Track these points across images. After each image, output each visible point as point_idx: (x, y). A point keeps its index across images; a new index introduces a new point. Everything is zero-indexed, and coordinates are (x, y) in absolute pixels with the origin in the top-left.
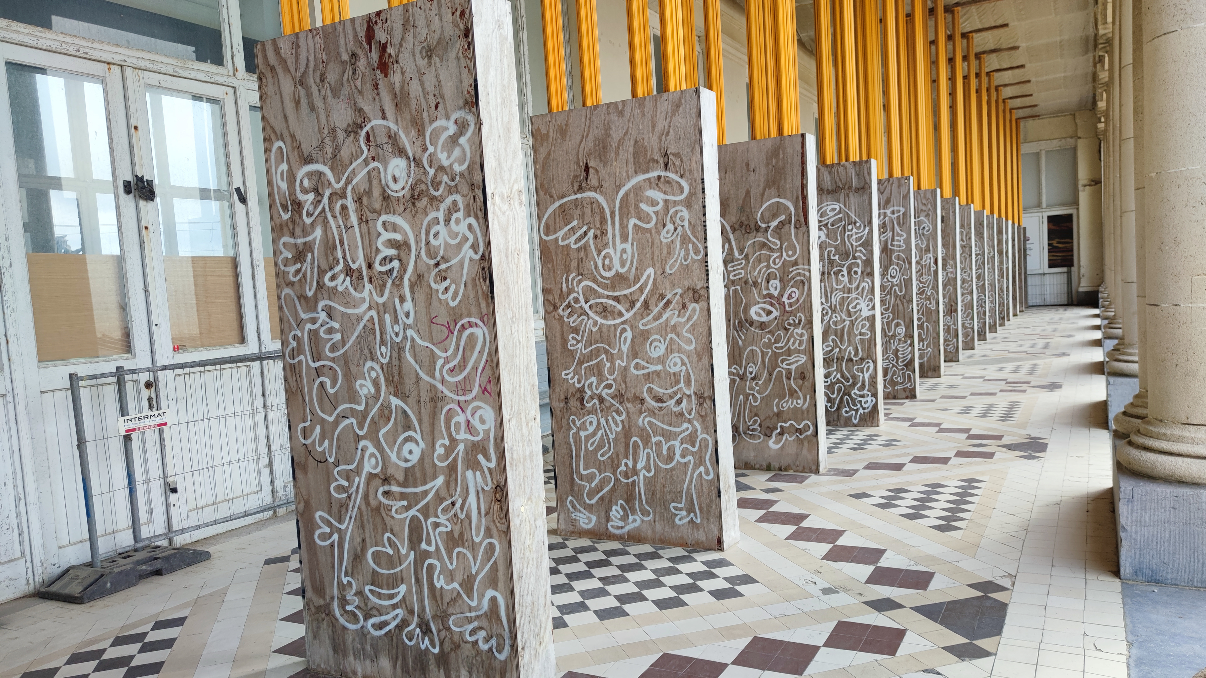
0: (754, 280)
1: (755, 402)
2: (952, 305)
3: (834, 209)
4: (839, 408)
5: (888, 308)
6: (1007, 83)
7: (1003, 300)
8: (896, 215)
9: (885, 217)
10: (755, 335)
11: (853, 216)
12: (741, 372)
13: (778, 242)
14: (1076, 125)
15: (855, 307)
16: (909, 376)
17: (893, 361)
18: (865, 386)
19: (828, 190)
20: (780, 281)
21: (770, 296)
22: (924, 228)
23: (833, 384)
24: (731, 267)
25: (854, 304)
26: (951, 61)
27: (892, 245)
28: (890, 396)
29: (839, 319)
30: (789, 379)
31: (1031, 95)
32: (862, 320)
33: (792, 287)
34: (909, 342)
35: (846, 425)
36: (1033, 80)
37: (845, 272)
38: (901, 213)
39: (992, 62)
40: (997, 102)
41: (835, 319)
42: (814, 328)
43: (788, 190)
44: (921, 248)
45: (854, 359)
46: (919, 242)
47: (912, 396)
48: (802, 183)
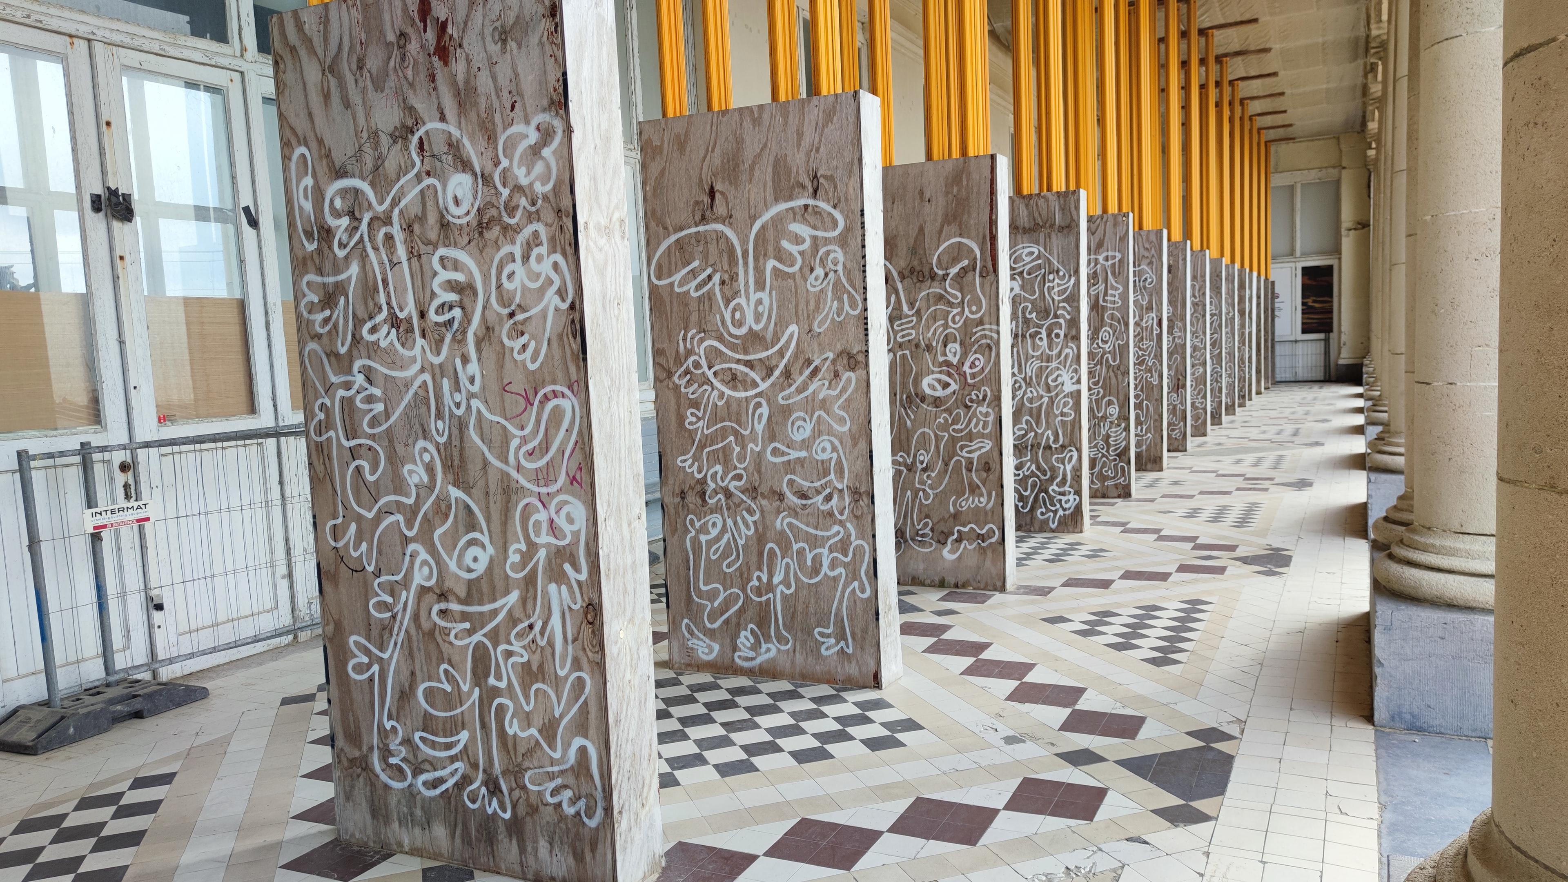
0: (927, 342)
1: (927, 499)
2: (1179, 379)
3: (1032, 253)
4: (1033, 509)
5: (1098, 381)
6: (1255, 95)
7: (1244, 373)
8: (1110, 262)
9: (1096, 265)
10: (928, 414)
11: (1056, 263)
12: (909, 461)
13: (959, 295)
14: (1341, 151)
15: (1055, 380)
16: (1123, 468)
17: (1103, 449)
18: (1066, 481)
19: (1024, 228)
20: (961, 344)
21: (948, 364)
22: (1146, 279)
23: (1026, 478)
24: (898, 326)
25: (1054, 376)
26: (1185, 64)
27: (1104, 301)
28: (1099, 494)
29: (1035, 394)
30: (969, 470)
31: (1285, 112)
32: (1064, 397)
33: (975, 352)
34: (1123, 425)
35: (1042, 530)
36: (1288, 91)
37: (1044, 335)
38: (1117, 259)
39: (1237, 68)
40: (1242, 119)
41: (1030, 395)
42: (1003, 405)
43: (972, 228)
44: (1142, 306)
45: (1053, 446)
46: (1140, 297)
47: (1125, 493)
48: (991, 218)
